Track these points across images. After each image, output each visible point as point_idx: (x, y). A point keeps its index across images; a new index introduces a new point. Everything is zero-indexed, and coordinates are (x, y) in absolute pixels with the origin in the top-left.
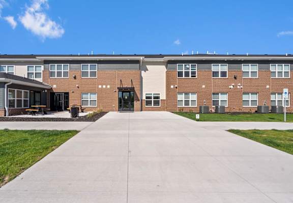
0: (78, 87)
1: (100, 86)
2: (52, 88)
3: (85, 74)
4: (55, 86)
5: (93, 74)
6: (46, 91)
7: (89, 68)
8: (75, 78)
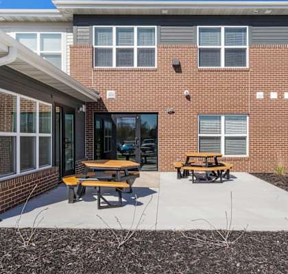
0: (188, 97)
1: (260, 95)
2: (100, 100)
3: (209, 56)
4: (110, 94)
5: (236, 56)
6: (83, 109)
7: (221, 40)
8: (177, 68)
